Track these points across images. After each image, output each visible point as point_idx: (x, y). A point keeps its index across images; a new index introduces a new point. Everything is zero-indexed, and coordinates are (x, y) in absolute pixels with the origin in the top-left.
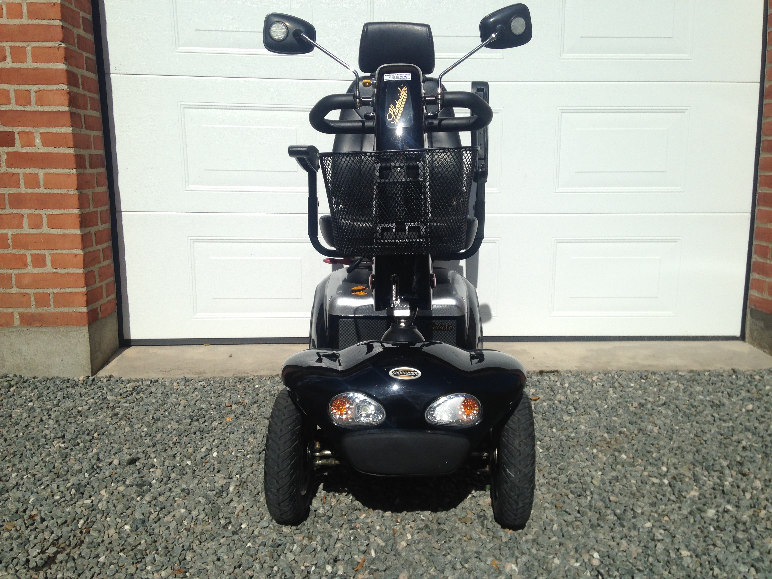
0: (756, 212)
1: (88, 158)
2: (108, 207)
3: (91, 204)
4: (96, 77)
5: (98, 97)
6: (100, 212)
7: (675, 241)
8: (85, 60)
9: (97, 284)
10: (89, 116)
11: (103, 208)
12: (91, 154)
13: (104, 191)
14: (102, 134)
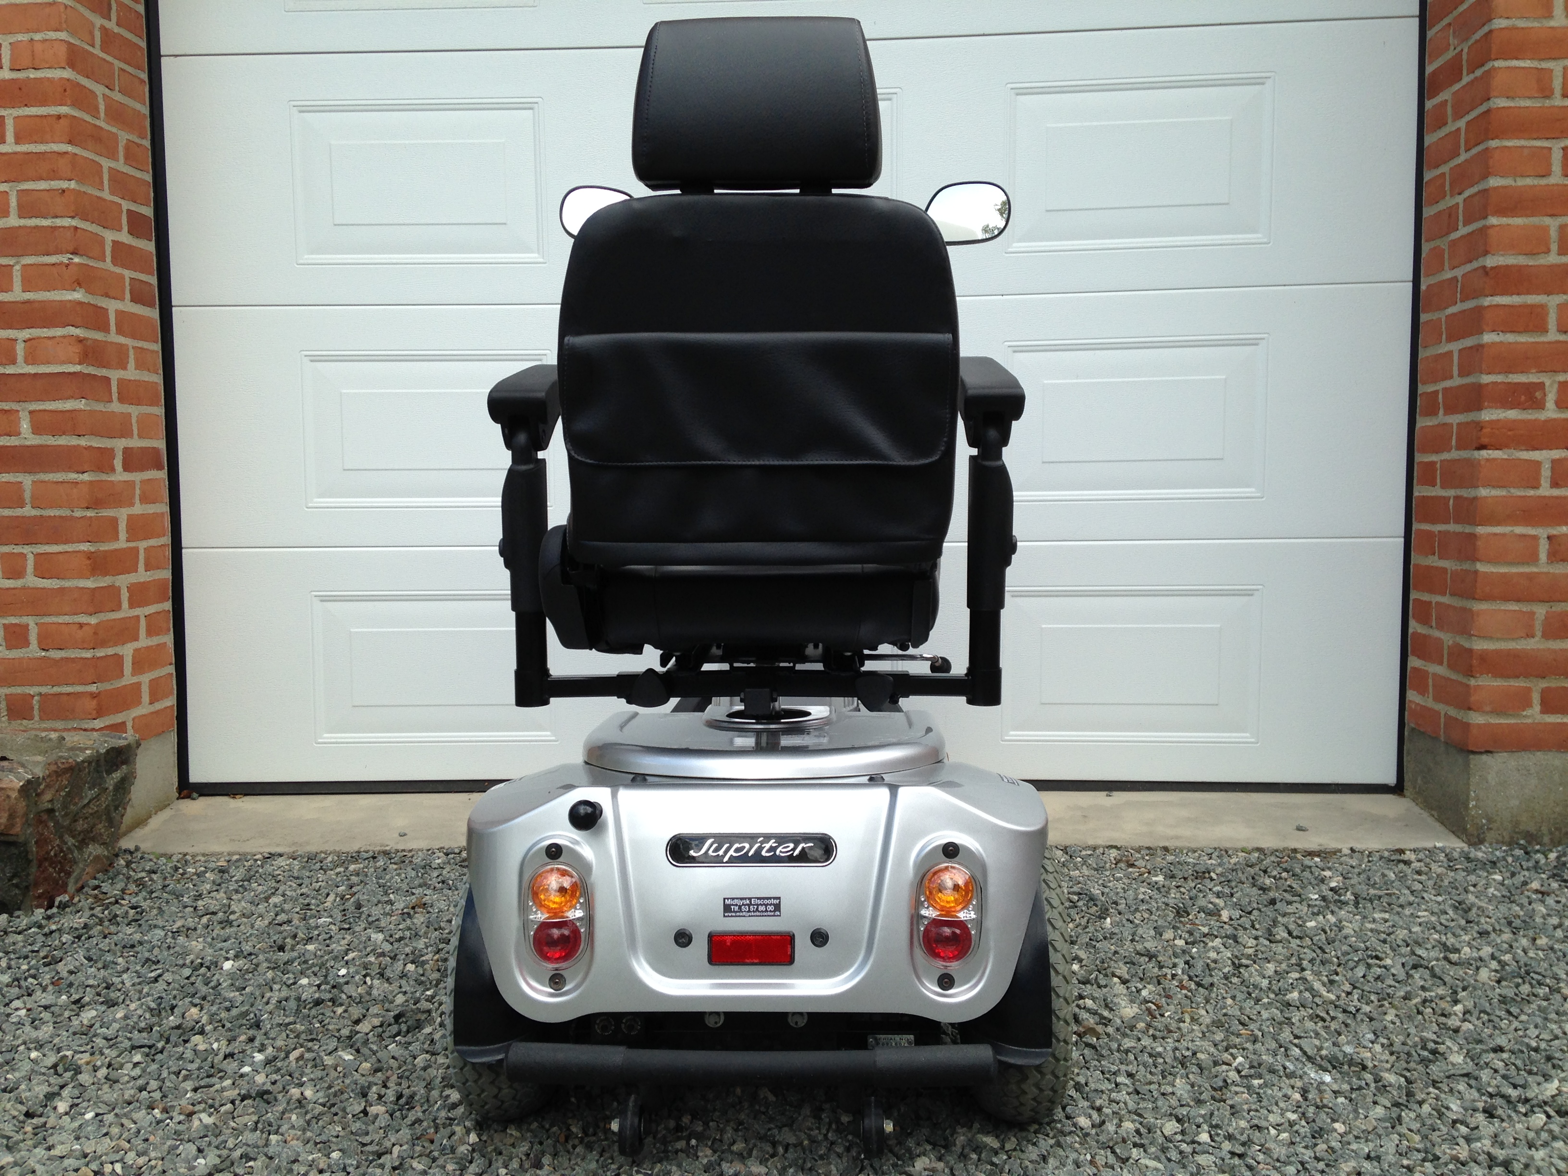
0: (1413, 536)
1: (121, 453)
2: (167, 540)
3: (123, 534)
4: (154, 314)
5: (157, 347)
6: (145, 549)
7: (1249, 594)
8: (127, 284)
9: (128, 678)
10: (130, 381)
11: (153, 542)
12: (130, 446)
13: (158, 511)
14: (159, 411)
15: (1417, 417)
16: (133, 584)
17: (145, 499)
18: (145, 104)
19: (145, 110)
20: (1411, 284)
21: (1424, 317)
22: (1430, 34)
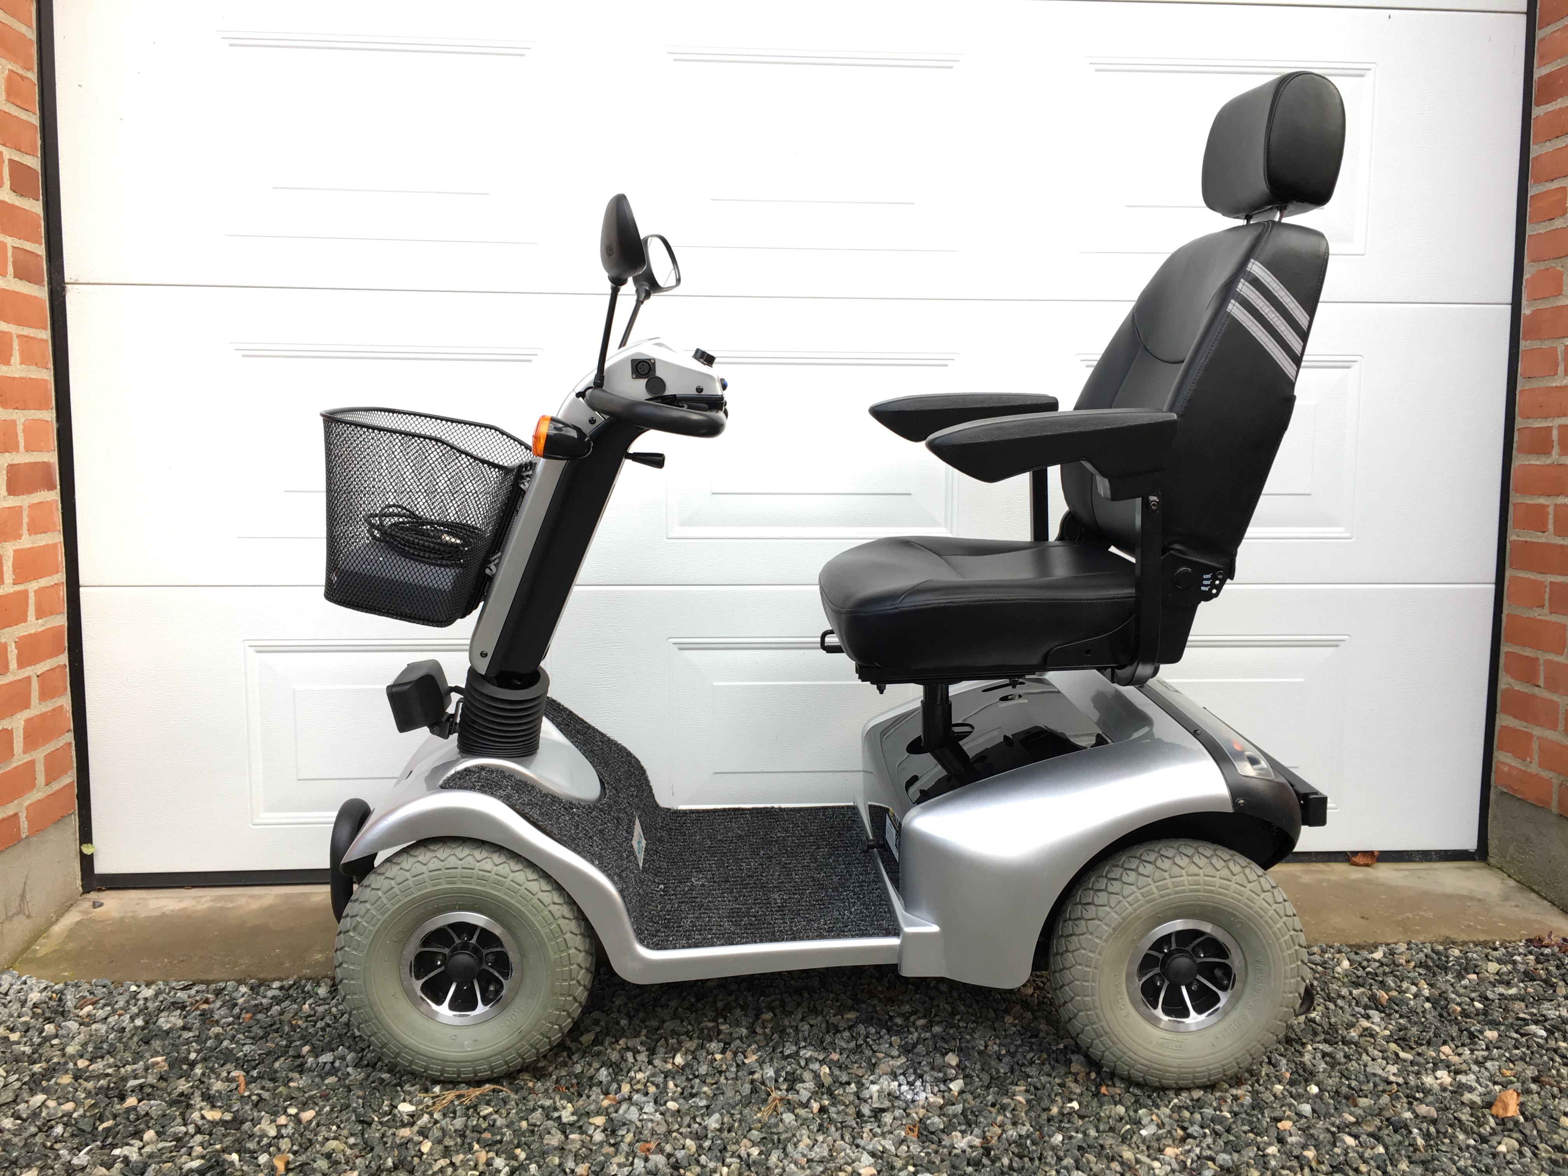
0: (1506, 583)
1: (5, 472)
2: (61, 577)
3: (9, 577)
4: (41, 293)
5: (45, 335)
6: (35, 591)
7: (1334, 644)
8: (10, 254)
9: (20, 758)
10: (14, 378)
11: (44, 582)
12: (16, 462)
13: (51, 542)
14: (50, 415)
15: (1514, 453)
16: (22, 638)
17: (34, 529)
18: (30, 27)
19: (31, 35)
20: (1510, 307)
21: (1524, 345)
22: (1540, 34)
